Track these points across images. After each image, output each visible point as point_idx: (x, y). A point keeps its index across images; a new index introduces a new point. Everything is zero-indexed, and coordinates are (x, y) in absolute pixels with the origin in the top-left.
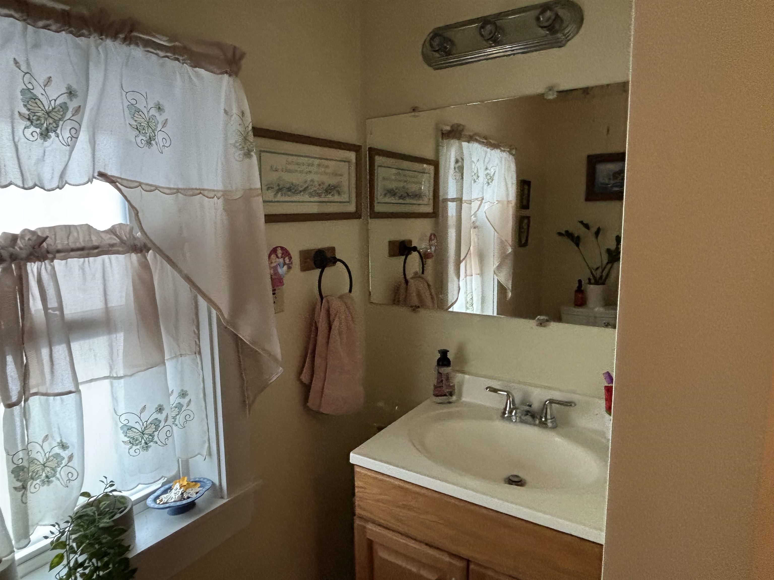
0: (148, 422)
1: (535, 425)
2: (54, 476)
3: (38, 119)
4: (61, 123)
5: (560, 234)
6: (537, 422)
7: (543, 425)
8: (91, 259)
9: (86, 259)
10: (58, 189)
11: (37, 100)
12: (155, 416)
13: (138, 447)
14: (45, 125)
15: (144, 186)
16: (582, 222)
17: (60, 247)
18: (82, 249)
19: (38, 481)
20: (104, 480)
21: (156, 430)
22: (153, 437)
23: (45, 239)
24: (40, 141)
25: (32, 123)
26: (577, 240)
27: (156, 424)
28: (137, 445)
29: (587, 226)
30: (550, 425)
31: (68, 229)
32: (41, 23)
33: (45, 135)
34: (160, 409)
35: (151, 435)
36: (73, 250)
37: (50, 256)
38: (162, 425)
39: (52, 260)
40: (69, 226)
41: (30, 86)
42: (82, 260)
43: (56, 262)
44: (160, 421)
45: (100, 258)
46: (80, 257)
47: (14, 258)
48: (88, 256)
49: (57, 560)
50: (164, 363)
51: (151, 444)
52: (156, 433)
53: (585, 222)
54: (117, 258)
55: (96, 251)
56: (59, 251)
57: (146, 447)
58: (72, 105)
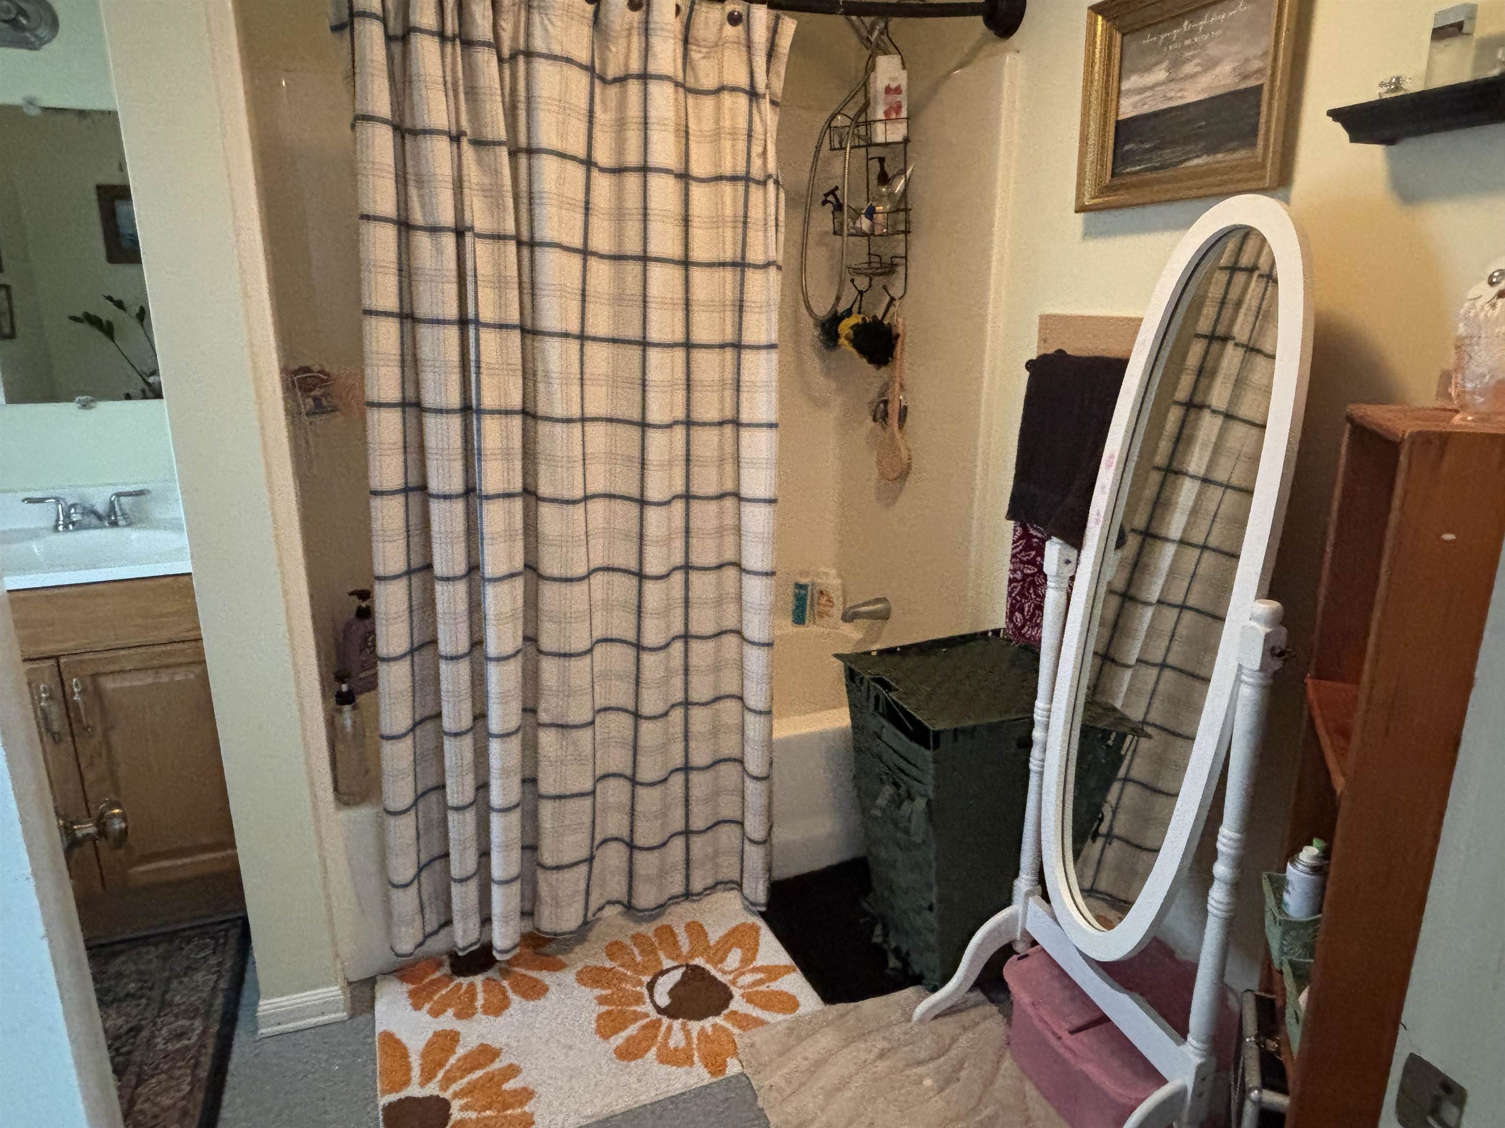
1: (105, 527)
5: (75, 319)
6: (106, 523)
7: (114, 524)
16: (110, 299)
26: (108, 330)
29: (120, 305)
30: (121, 523)
53: (115, 298)
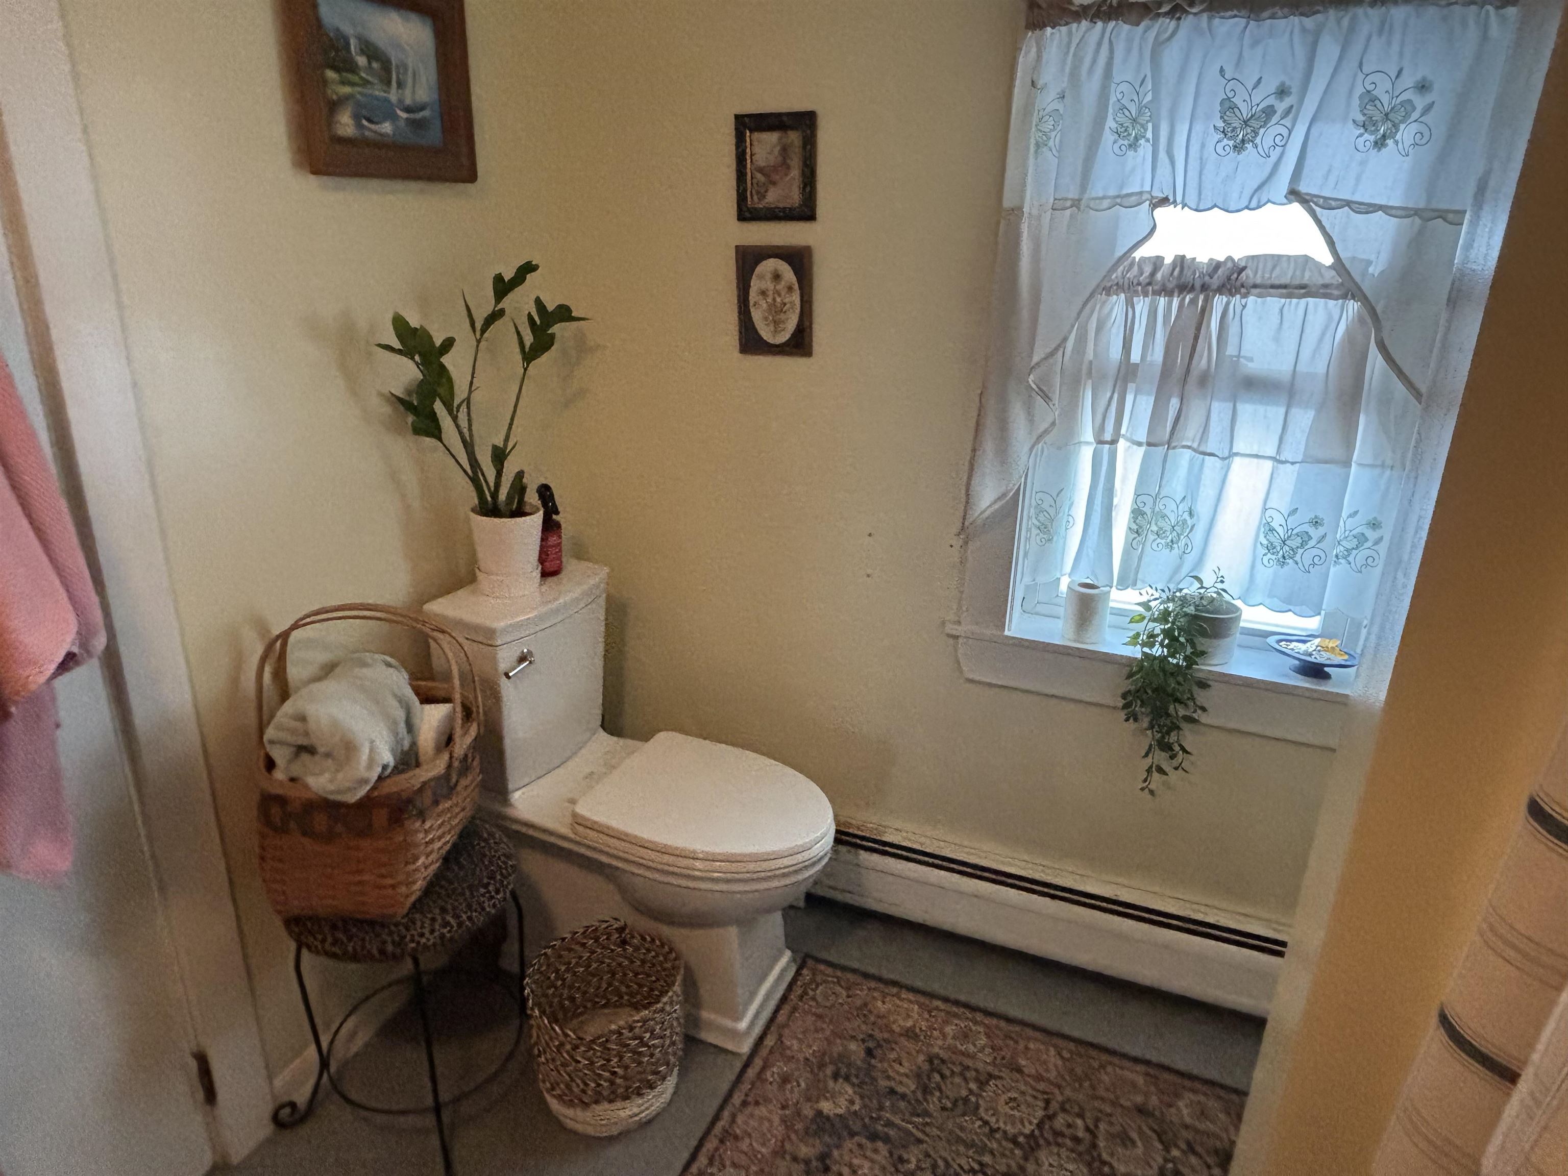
0: (1294, 532)
2: (1177, 543)
3: (1233, 131)
4: (1262, 131)
8: (1294, 301)
9: (1288, 300)
10: (1246, 211)
11: (1236, 110)
12: (1306, 528)
13: (1274, 557)
14: (1241, 136)
15: (1354, 206)
17: (1258, 281)
18: (1285, 287)
19: (1163, 541)
20: (1217, 571)
21: (1302, 546)
22: (1295, 553)
23: (1244, 269)
24: (1233, 155)
25: (1226, 135)
27: (1305, 538)
28: (1273, 554)
31: (1277, 259)
32: (1266, 14)
33: (1239, 148)
34: (1316, 523)
35: (1293, 550)
36: (1273, 287)
37: (1243, 290)
38: (1312, 543)
39: (1245, 296)
40: (1279, 257)
41: (1231, 95)
42: (1283, 300)
43: (1251, 299)
44: (1310, 538)
45: (1304, 301)
46: (1281, 296)
47: (1204, 288)
48: (1290, 296)
49: (1138, 618)
50: (1347, 464)
51: (1290, 561)
52: (1300, 551)
54: (1326, 304)
55: (1303, 291)
56: (1255, 286)
57: (1282, 562)
58: (1281, 107)
